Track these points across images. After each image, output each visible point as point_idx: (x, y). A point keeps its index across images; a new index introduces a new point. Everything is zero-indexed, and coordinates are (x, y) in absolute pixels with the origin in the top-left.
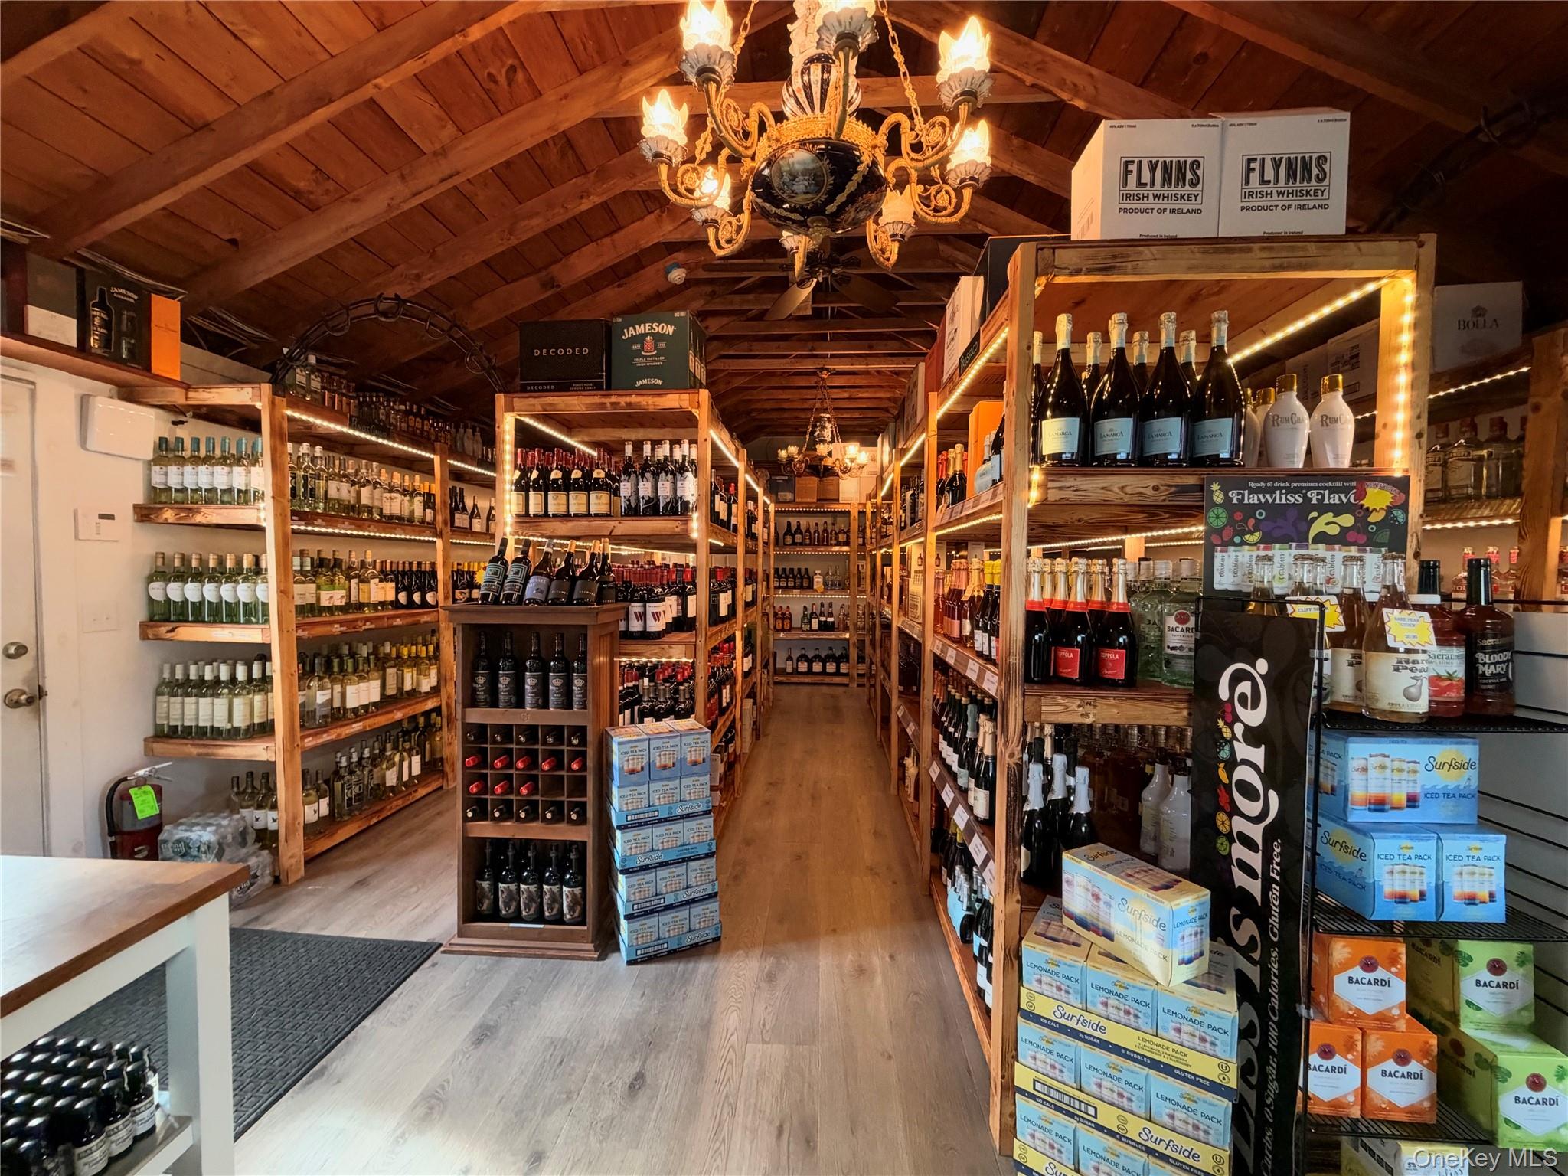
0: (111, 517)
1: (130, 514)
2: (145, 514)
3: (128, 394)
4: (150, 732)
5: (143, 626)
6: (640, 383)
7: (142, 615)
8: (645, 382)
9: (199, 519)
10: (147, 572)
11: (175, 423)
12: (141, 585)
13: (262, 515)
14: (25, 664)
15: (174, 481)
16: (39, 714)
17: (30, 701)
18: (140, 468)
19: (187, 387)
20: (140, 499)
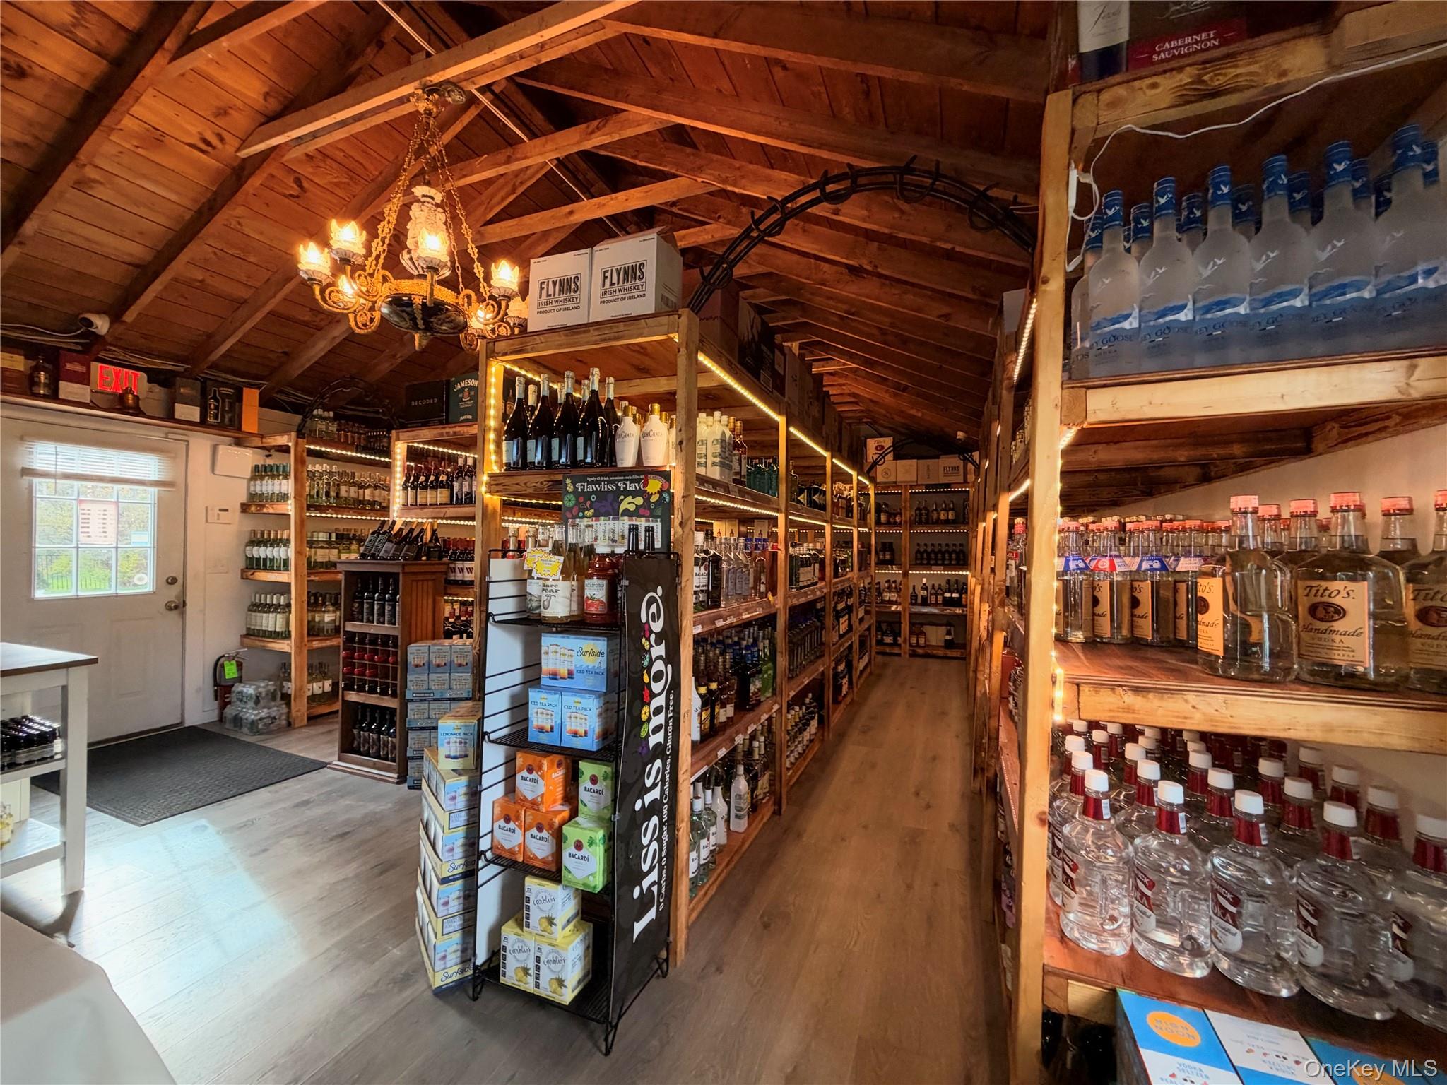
0: (226, 510)
1: (238, 508)
2: (244, 508)
3: (239, 443)
4: (244, 632)
5: (243, 571)
6: (462, 418)
7: (242, 564)
8: (464, 417)
9: (265, 510)
10: (247, 541)
11: (267, 456)
12: (242, 548)
13: (289, 508)
14: (175, 590)
15: (258, 490)
16: (183, 614)
17: (176, 607)
18: (245, 481)
19: (262, 437)
20: (244, 500)
